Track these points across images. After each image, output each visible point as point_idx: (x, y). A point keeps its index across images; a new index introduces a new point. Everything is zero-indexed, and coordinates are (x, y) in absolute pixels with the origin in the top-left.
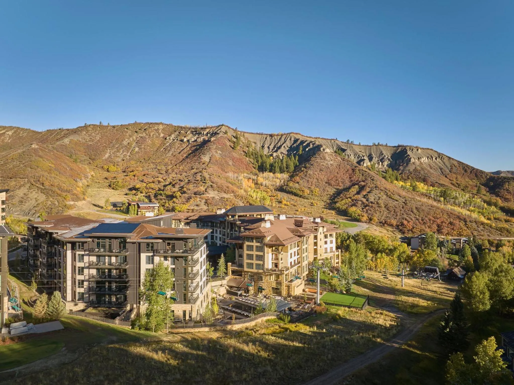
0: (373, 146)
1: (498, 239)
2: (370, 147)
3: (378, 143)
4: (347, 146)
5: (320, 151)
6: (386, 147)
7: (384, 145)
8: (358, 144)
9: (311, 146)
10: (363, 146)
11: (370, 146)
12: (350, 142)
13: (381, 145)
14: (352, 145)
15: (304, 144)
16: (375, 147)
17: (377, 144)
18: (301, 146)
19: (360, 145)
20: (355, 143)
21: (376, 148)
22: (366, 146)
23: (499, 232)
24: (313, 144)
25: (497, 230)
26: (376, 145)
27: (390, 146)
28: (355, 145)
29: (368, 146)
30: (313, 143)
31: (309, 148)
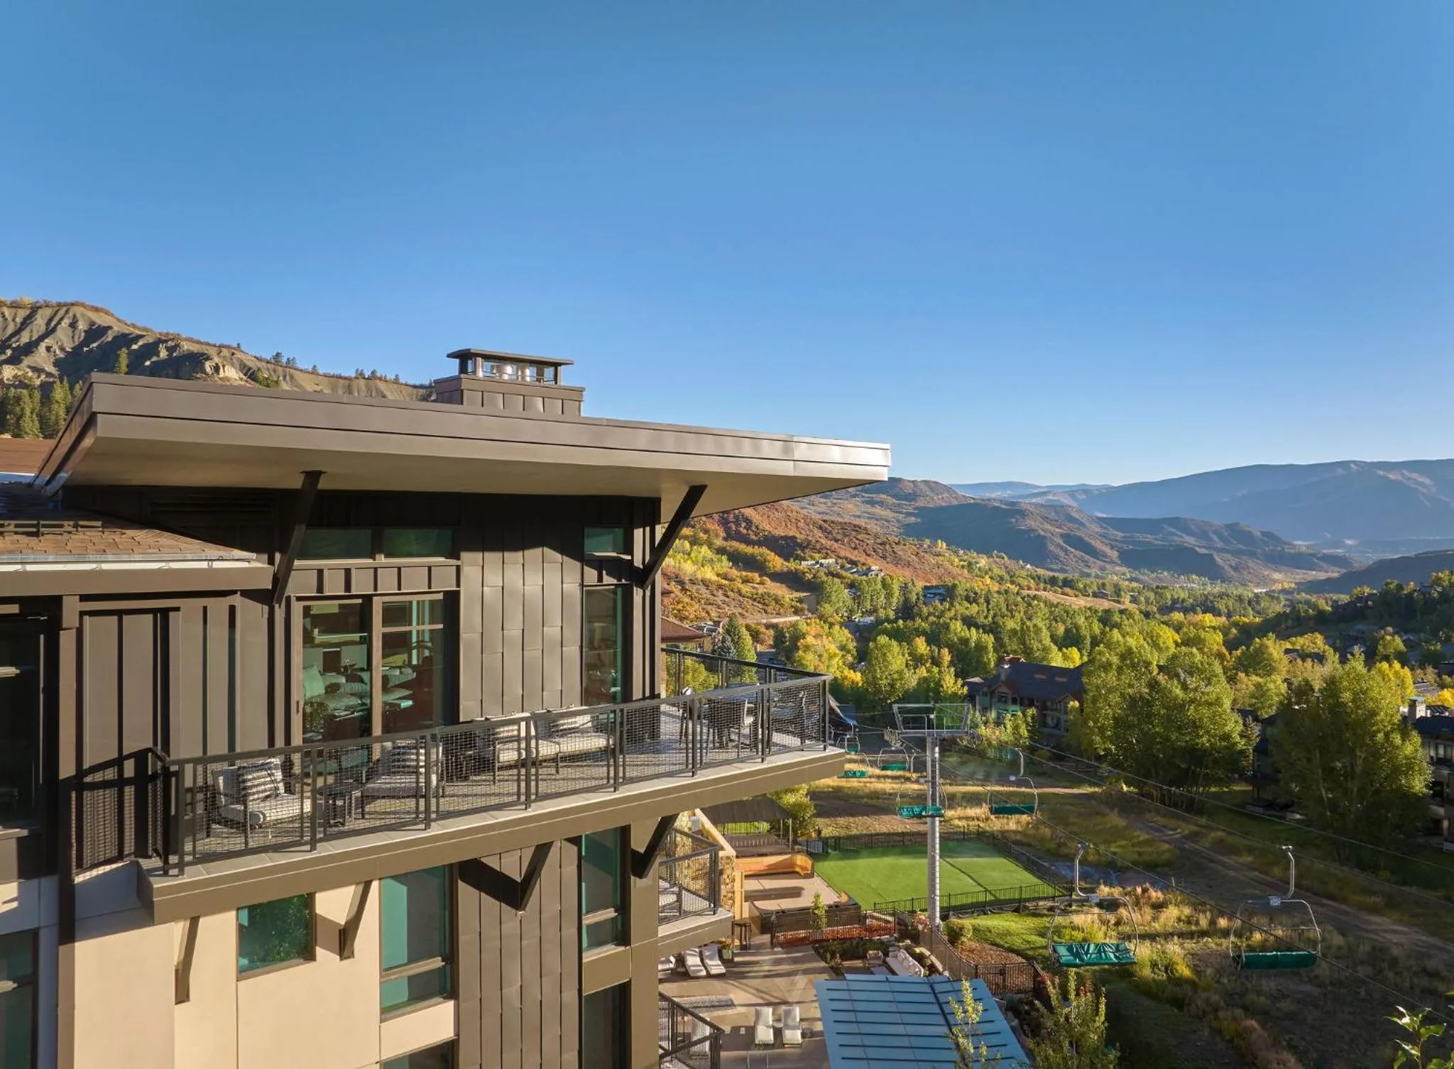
0: (356, 378)
1: (764, 621)
2: (347, 382)
3: (373, 373)
4: (275, 371)
5: (204, 371)
6: (396, 386)
7: (388, 378)
8: (310, 370)
9: (163, 354)
10: (325, 375)
11: (346, 378)
12: (284, 360)
13: (380, 379)
14: (292, 371)
15: (135, 347)
16: (362, 382)
17: (367, 374)
18: (124, 350)
19: (314, 372)
20: (300, 365)
21: (368, 387)
22: (333, 376)
23: (760, 606)
24: (171, 350)
25: (755, 600)
26: (364, 378)
27: (406, 385)
28: (301, 370)
29: (340, 377)
30: (170, 344)
31: (154, 359)
